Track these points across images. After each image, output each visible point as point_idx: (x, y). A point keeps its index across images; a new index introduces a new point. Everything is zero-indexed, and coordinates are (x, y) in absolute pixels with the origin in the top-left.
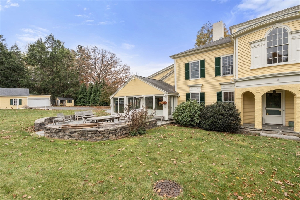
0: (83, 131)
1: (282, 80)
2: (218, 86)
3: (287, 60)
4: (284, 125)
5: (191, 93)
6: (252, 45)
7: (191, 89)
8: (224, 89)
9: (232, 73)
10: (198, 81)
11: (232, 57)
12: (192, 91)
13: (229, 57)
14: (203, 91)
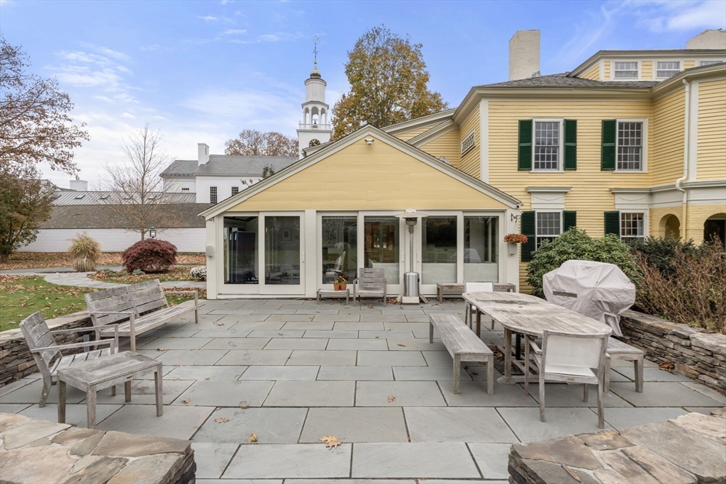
2: (608, 196)
5: (537, 212)
7: (535, 199)
8: (623, 206)
9: (637, 166)
10: (556, 177)
11: (639, 125)
12: (540, 205)
13: (633, 124)
14: (570, 209)
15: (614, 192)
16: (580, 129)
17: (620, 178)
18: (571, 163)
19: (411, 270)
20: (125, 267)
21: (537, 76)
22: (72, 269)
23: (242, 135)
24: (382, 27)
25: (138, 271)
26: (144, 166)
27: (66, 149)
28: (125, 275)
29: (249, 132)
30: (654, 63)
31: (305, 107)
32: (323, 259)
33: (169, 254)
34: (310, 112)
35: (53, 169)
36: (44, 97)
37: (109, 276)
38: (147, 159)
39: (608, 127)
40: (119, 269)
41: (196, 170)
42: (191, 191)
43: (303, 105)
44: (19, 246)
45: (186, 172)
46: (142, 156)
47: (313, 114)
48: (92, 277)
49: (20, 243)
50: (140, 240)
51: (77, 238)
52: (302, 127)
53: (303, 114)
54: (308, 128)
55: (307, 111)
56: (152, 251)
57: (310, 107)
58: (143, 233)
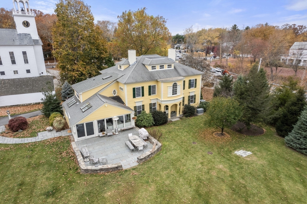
1: (176, 101)
2: (150, 101)
3: (176, 94)
5: (137, 106)
6: (168, 88)
7: (136, 103)
8: (153, 102)
9: (155, 94)
10: (141, 98)
11: (155, 86)
14: (143, 104)
16: (144, 88)
17: (152, 97)
18: (143, 95)
19: (116, 128)
30: (159, 66)
39: (150, 87)
54: (20, 14)
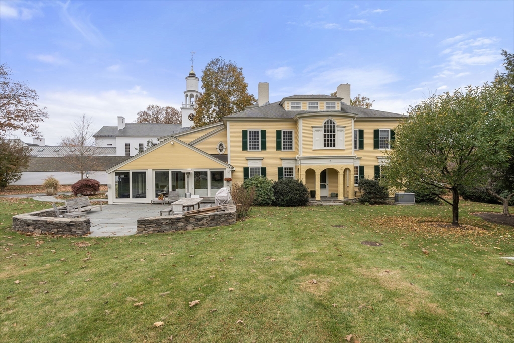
0: (214, 216)
1: (333, 161)
2: (279, 161)
3: (334, 146)
4: (328, 196)
5: (250, 167)
6: (314, 129)
7: (249, 162)
8: (285, 164)
9: (291, 148)
10: (258, 153)
11: (291, 132)
12: (251, 165)
13: (289, 132)
14: (264, 166)
15: (281, 159)
16: (267, 134)
17: (284, 153)
18: (264, 147)
19: (188, 192)
20: (73, 193)
21: (268, 104)
22: (45, 195)
23: (148, 108)
24: (220, 58)
25: (80, 194)
26: (83, 137)
27: (33, 123)
28: (73, 197)
29: (153, 107)
30: (307, 103)
31: (186, 94)
32: (156, 188)
33: (96, 186)
34: (189, 97)
35: (25, 135)
36: (20, 92)
37: (65, 197)
38: (85, 133)
39: (278, 133)
40: (70, 194)
41: (117, 133)
42: (113, 146)
43: (184, 93)
44: (11, 182)
45: (110, 134)
46: (81, 132)
47: (191, 98)
48: (56, 198)
49: (11, 181)
50: (81, 179)
51: (47, 179)
52: (184, 106)
53: (184, 98)
54: (188, 107)
55: (187, 96)
56: (87, 185)
57: (189, 94)
58: (82, 174)
